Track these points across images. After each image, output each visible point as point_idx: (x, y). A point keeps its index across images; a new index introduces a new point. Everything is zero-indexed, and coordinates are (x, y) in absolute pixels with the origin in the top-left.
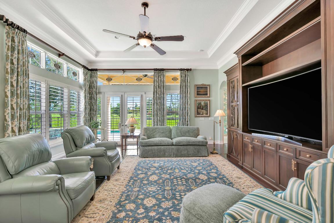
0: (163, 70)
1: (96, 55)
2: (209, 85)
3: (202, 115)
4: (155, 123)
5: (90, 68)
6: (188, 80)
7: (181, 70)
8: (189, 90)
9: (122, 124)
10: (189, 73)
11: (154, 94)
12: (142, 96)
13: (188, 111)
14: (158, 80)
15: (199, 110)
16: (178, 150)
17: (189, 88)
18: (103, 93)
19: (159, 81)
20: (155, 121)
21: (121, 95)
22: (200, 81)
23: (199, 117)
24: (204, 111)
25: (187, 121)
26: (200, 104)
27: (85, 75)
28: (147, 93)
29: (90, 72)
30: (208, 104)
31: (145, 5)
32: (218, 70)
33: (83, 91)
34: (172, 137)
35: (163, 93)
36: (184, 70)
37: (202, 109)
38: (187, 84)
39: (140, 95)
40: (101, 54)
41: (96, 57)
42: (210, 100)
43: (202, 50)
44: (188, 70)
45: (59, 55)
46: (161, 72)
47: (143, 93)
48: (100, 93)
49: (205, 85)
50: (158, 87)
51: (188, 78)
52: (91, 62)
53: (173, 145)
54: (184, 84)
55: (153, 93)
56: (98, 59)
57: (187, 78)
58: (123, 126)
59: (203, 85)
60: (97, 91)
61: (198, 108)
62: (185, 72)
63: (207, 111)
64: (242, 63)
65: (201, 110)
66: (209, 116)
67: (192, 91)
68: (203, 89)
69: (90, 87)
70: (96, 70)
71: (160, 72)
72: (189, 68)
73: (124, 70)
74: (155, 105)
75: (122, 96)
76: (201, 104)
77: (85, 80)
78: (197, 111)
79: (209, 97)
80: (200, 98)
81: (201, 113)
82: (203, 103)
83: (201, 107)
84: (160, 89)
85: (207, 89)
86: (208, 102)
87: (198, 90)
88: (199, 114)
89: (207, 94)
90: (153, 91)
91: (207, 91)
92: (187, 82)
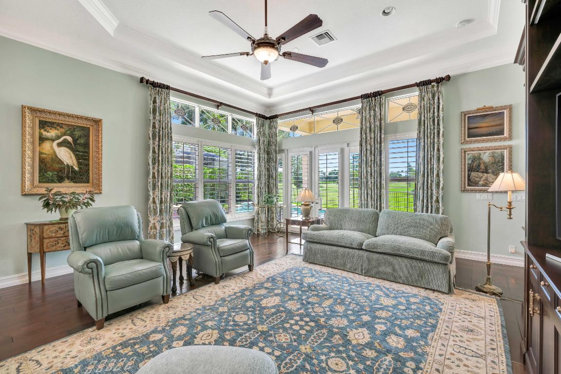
1: (270, 95)
3: (483, 185)
4: (363, 202)
5: (268, 116)
6: (439, 103)
7: (421, 84)
8: (441, 127)
10: (443, 88)
11: (361, 145)
12: (342, 151)
13: (438, 175)
14: (368, 116)
15: (473, 174)
16: (370, 262)
17: (441, 123)
18: (286, 151)
19: (372, 118)
20: (363, 198)
21: (310, 153)
22: (474, 100)
23: (476, 191)
24: (491, 178)
25: (437, 201)
26: (477, 159)
27: (261, 126)
28: (351, 144)
29: (268, 121)
30: (503, 159)
33: (257, 150)
36: (429, 82)
37: (483, 172)
38: (436, 114)
39: (339, 150)
40: (275, 92)
41: (270, 98)
42: (510, 148)
43: (469, 21)
44: (439, 81)
45: (218, 106)
46: (375, 99)
47: (345, 146)
48: (281, 151)
49: (497, 108)
50: (368, 130)
51: (438, 100)
52: (269, 106)
57: (436, 101)
59: (485, 109)
60: (277, 149)
61: (471, 169)
62: (433, 87)
65: (480, 174)
68: (488, 120)
70: (276, 117)
71: (373, 98)
73: (312, 110)
76: (480, 158)
78: (469, 176)
79: (510, 138)
80: (477, 145)
81: (481, 183)
82: (486, 157)
83: (482, 167)
84: (373, 134)
85: (503, 118)
86: (506, 153)
87: (472, 126)
88: (476, 184)
89: (501, 132)
90: (359, 139)
91: (503, 124)
92: (436, 110)
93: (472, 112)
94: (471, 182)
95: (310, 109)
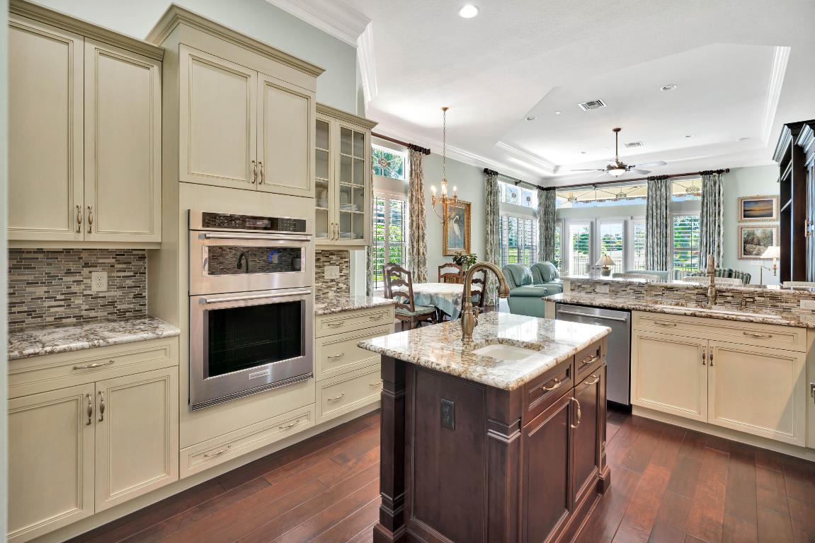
0: (666, 177)
1: (555, 171)
2: (777, 197)
3: (756, 255)
4: (649, 266)
5: (545, 186)
6: (719, 189)
7: (704, 173)
8: (722, 209)
9: (592, 267)
10: (723, 178)
11: (647, 219)
12: (626, 223)
13: (719, 246)
14: (655, 195)
15: (748, 246)
17: (722, 205)
18: (563, 220)
19: (658, 197)
20: (649, 262)
21: (590, 223)
22: (751, 190)
23: (751, 259)
26: (751, 234)
27: (540, 196)
28: (635, 217)
29: (545, 192)
30: (772, 235)
33: (538, 220)
35: (665, 216)
36: (711, 172)
37: (756, 245)
38: (717, 198)
39: (622, 221)
40: (560, 169)
41: (554, 173)
42: (777, 227)
44: (720, 172)
45: (516, 183)
46: (661, 181)
47: (629, 218)
48: (559, 220)
49: (767, 197)
50: (654, 207)
51: (719, 186)
52: (546, 179)
54: (712, 198)
55: (645, 217)
56: (557, 175)
57: (717, 188)
59: (758, 197)
60: (555, 218)
61: (746, 242)
62: (714, 176)
65: (754, 246)
67: (732, 211)
68: (760, 205)
69: (546, 213)
70: (554, 188)
71: (659, 181)
72: (724, 168)
73: (595, 185)
74: (650, 237)
75: (592, 223)
76: (754, 234)
77: (540, 205)
78: (744, 247)
79: (778, 219)
80: (751, 223)
81: (755, 252)
82: (759, 233)
83: (755, 240)
84: (659, 211)
85: (772, 205)
86: (775, 230)
87: (747, 209)
88: (750, 253)
90: (645, 214)
91: (772, 209)
92: (717, 195)
93: (747, 198)
94: (746, 252)
95: (594, 184)
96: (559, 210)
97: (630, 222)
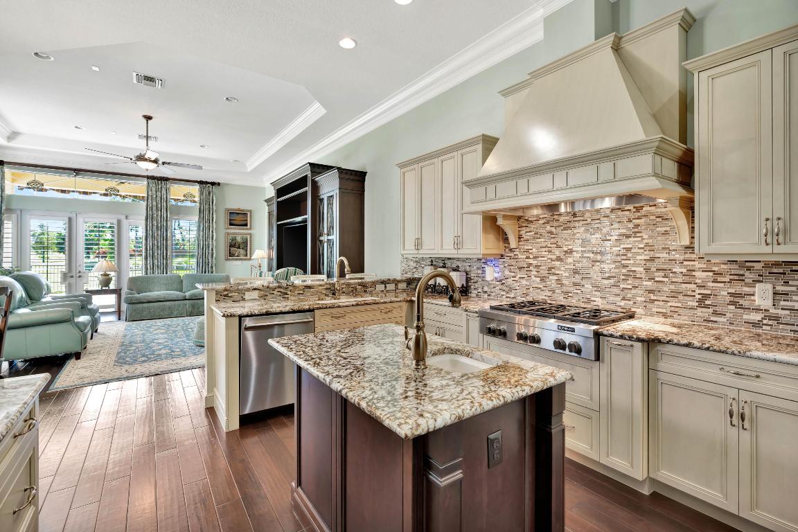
0: (166, 179)
1: (10, 138)
2: (250, 211)
3: (237, 256)
4: (149, 271)
6: (213, 200)
7: (201, 183)
8: (214, 216)
10: (215, 190)
11: (147, 220)
12: (119, 222)
13: (212, 250)
14: (154, 197)
15: (232, 249)
16: (193, 306)
17: (214, 214)
18: (19, 212)
19: (158, 198)
20: (149, 268)
21: (67, 219)
22: (235, 203)
23: (233, 260)
24: (242, 251)
25: (212, 267)
26: (234, 239)
28: (130, 218)
31: (148, 118)
32: (265, 188)
34: (184, 290)
35: (165, 218)
36: (206, 183)
37: (237, 248)
38: (211, 207)
39: (116, 221)
41: (9, 141)
42: (251, 234)
43: (238, 161)
44: (213, 184)
46: (161, 183)
47: (123, 217)
48: (10, 211)
49: (244, 210)
50: (154, 209)
51: (213, 197)
53: (186, 299)
54: (207, 207)
55: (144, 218)
56: (12, 144)
57: (211, 198)
58: (72, 277)
59: (239, 209)
61: (231, 246)
62: (209, 187)
63: (246, 251)
64: (278, 198)
66: (250, 259)
67: (220, 220)
68: (240, 216)
71: (159, 182)
72: (216, 181)
73: (76, 172)
74: (150, 239)
75: (70, 219)
76: (236, 239)
78: (230, 251)
79: (251, 229)
80: (235, 230)
81: (236, 254)
82: (239, 239)
83: (237, 245)
84: (159, 212)
85: (247, 217)
86: (249, 237)
87: (231, 218)
88: (233, 255)
89: (246, 225)
91: (247, 220)
92: (211, 204)
93: (231, 209)
94: (231, 255)
95: (75, 170)
96: (10, 197)
97: (125, 223)
